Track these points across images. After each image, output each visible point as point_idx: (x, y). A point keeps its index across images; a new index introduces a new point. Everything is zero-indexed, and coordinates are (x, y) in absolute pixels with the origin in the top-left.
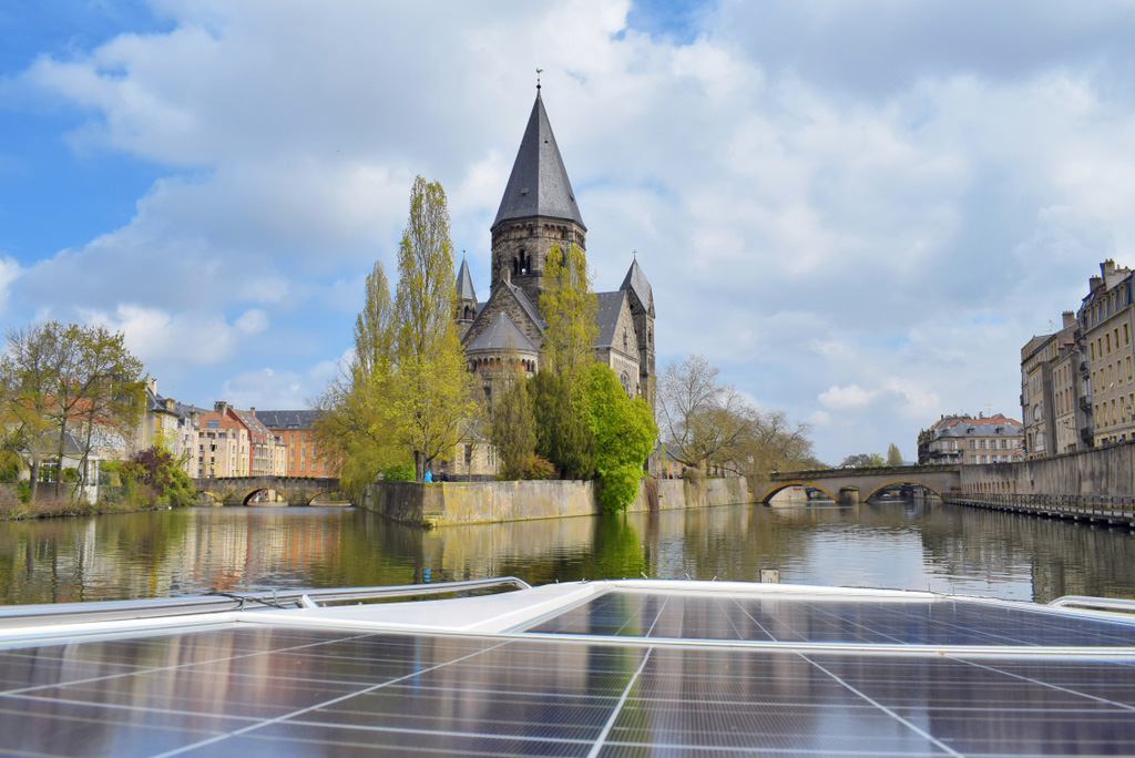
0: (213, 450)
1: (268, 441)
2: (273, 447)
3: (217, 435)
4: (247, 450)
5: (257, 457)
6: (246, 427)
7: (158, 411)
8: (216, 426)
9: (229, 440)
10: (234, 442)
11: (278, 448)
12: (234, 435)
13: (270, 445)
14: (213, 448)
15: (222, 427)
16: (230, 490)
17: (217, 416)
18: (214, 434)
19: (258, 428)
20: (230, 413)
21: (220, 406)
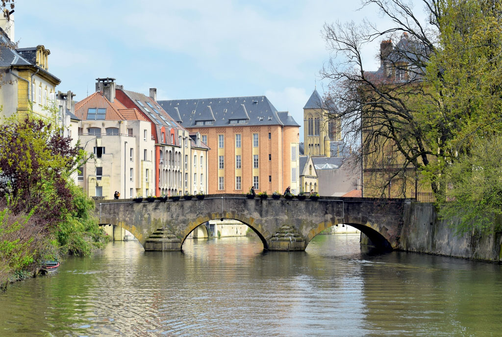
0: (99, 155)
1: (181, 143)
2: (188, 151)
3: (104, 131)
4: (151, 156)
5: (167, 167)
6: (149, 119)
7: (20, 68)
8: (102, 116)
9: (124, 139)
10: (132, 142)
11: (195, 152)
12: (130, 131)
13: (185, 148)
14: (100, 151)
15: (110, 119)
16: (157, 222)
17: (101, 102)
18: (99, 129)
19: (167, 122)
20: (121, 95)
21: (105, 84)
